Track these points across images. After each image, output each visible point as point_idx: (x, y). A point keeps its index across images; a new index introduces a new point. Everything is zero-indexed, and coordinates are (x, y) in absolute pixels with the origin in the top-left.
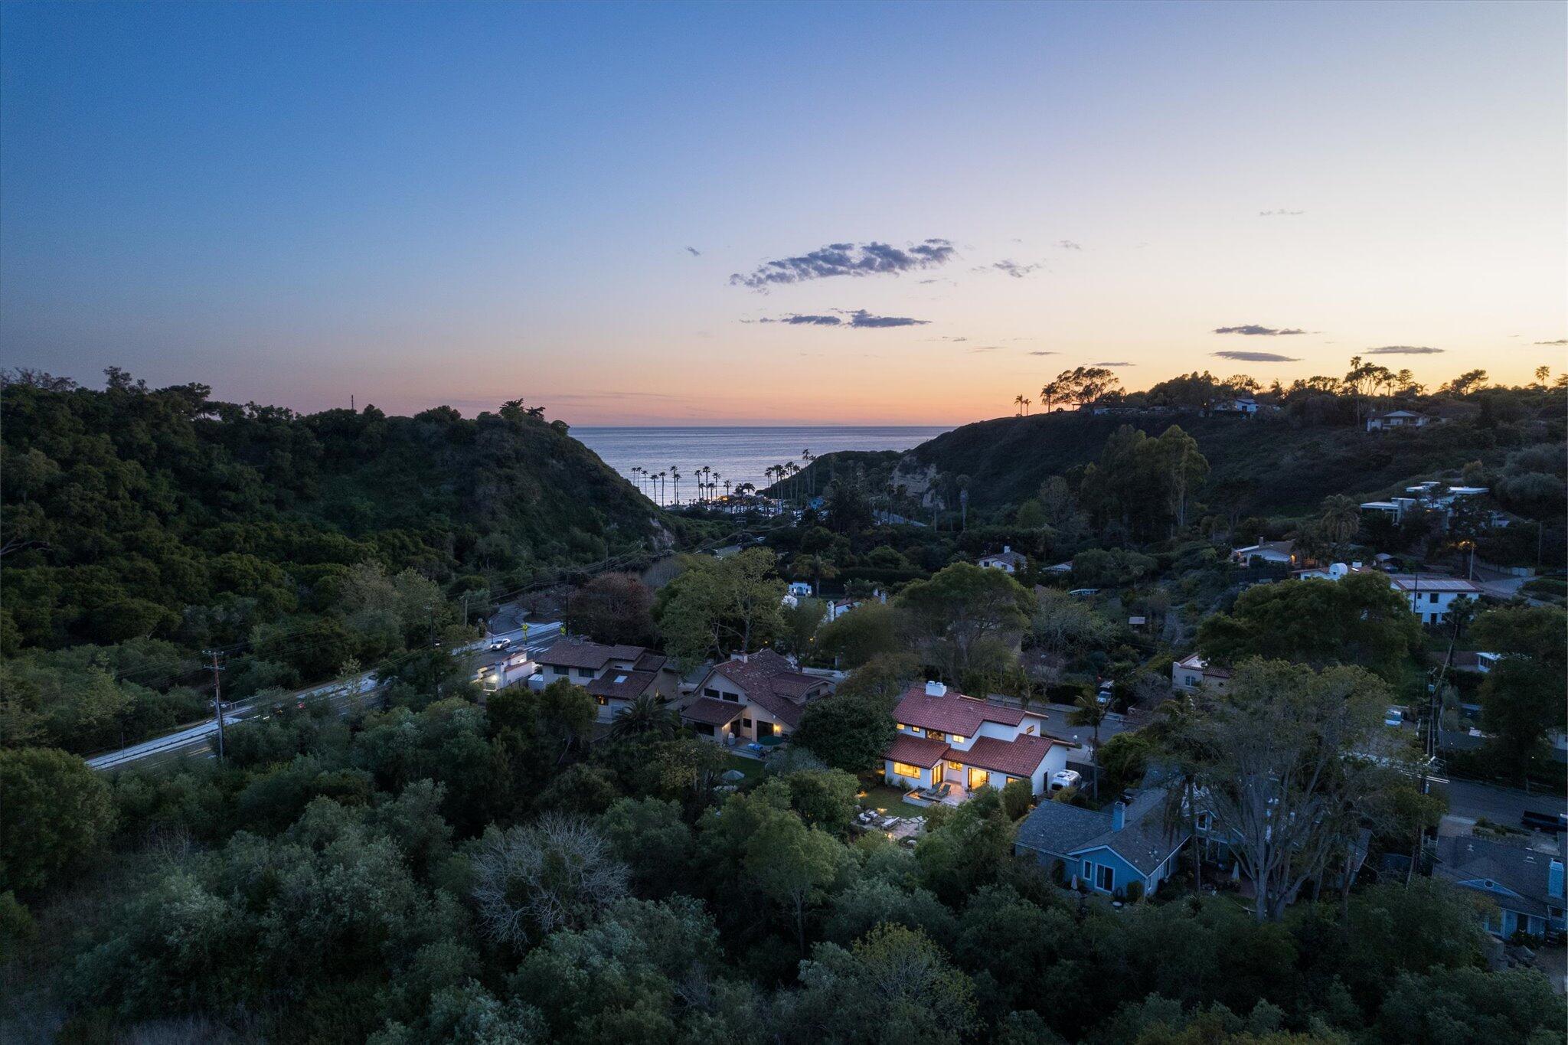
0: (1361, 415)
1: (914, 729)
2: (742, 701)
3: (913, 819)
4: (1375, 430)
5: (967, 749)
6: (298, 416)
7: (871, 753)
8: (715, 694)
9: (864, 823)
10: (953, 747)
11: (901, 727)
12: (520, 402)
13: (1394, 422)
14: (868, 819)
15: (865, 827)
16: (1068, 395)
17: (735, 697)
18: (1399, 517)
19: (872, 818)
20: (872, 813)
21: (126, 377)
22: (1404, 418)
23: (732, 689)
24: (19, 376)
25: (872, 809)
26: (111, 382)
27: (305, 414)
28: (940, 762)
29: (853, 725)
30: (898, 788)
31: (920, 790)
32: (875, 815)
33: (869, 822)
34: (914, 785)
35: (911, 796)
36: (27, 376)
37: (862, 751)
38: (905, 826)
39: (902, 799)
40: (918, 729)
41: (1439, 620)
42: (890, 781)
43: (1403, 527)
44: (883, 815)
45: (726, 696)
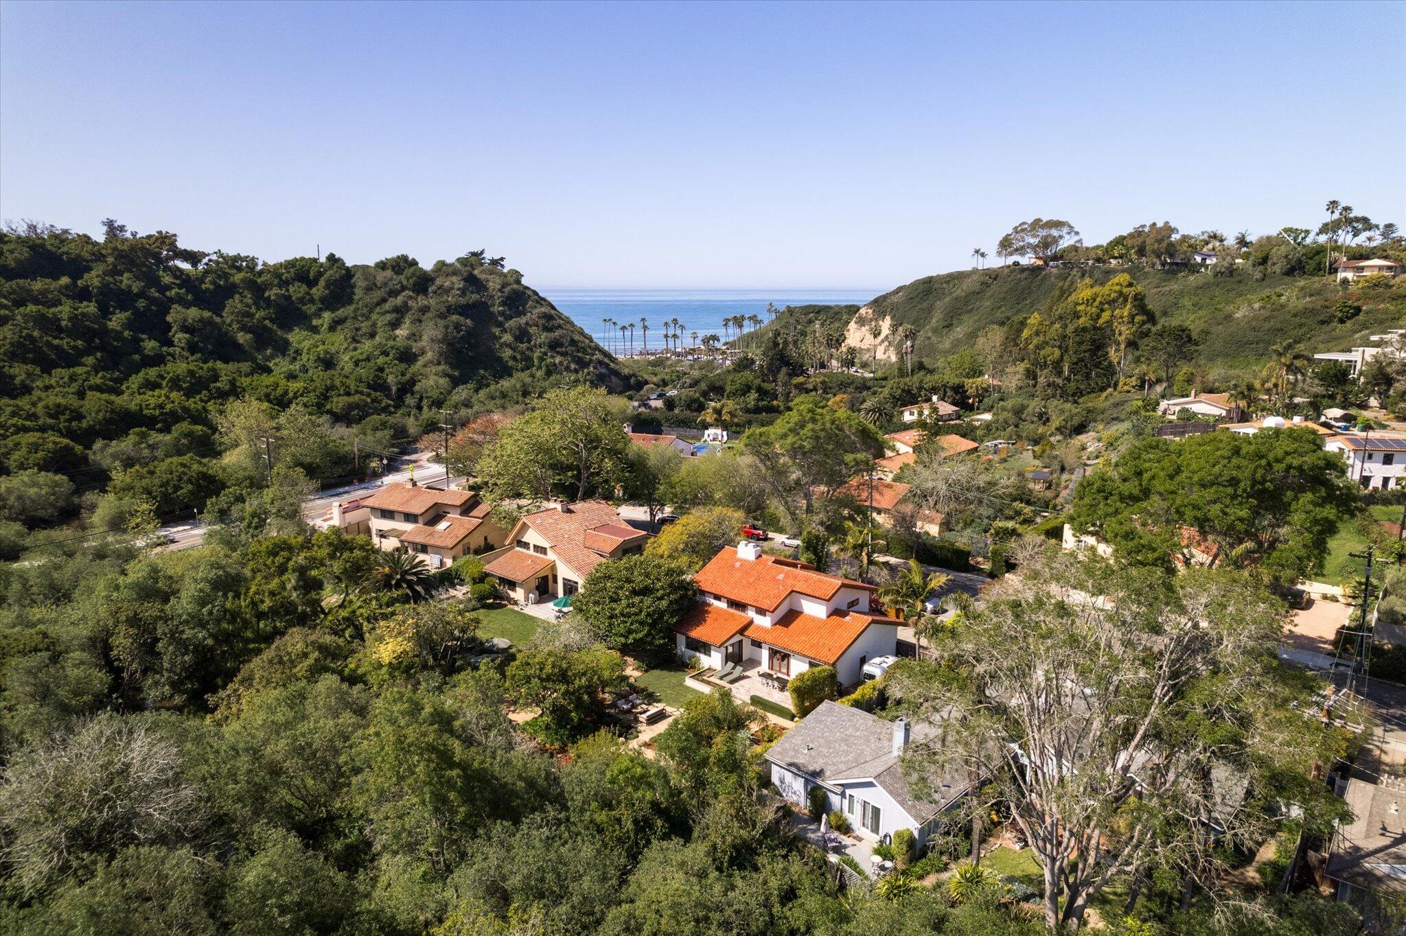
0: (1331, 265)
4: (1345, 282)
6: (265, 264)
12: (482, 253)
13: (1366, 273)
16: (1022, 248)
18: (1358, 367)
21: (122, 228)
22: (1380, 268)
24: (25, 227)
26: (108, 233)
27: (271, 262)
36: (32, 227)
41: (1392, 485)
43: (1362, 380)
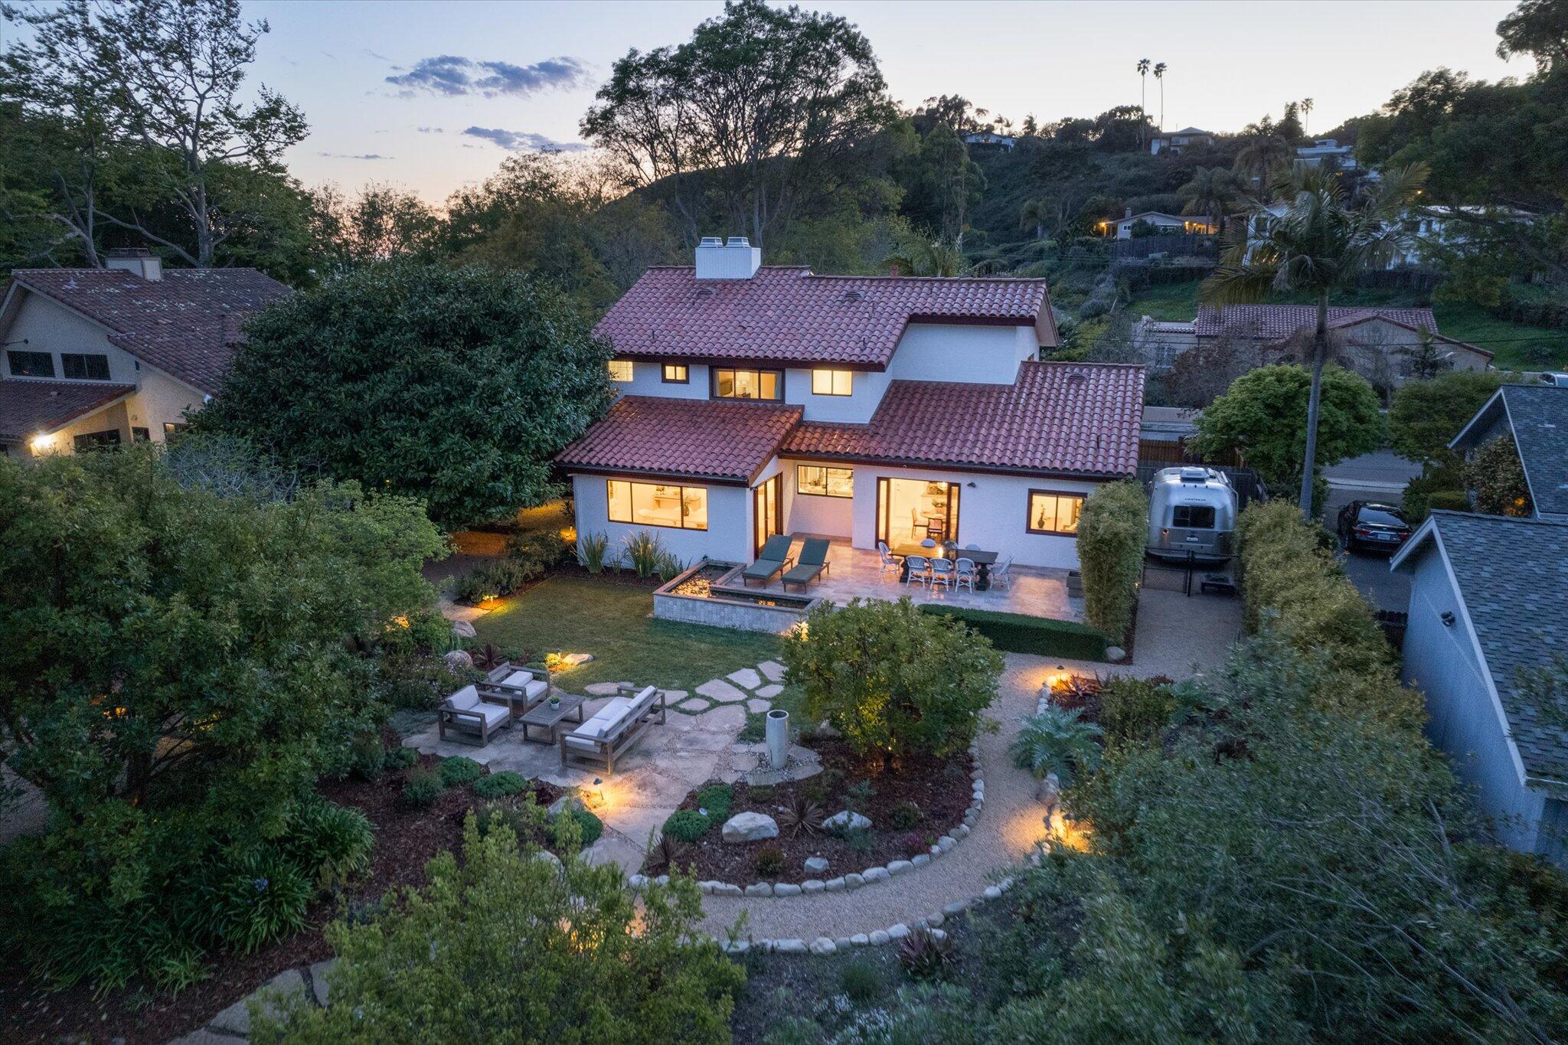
1: (670, 372)
2: (121, 372)
3: (714, 688)
5: (863, 414)
7: (513, 440)
8: (41, 362)
9: (475, 735)
10: (813, 415)
11: (623, 372)
13: (1182, 141)
14: (494, 714)
15: (482, 756)
17: (98, 366)
19: (518, 705)
20: (520, 679)
23: (88, 341)
25: (519, 662)
28: (772, 468)
29: (430, 334)
30: (628, 575)
31: (710, 569)
32: (534, 689)
33: (505, 728)
34: (688, 555)
35: (686, 591)
37: (474, 432)
38: (685, 724)
39: (650, 606)
40: (680, 373)
42: (596, 552)
44: (573, 685)
45: (75, 364)
